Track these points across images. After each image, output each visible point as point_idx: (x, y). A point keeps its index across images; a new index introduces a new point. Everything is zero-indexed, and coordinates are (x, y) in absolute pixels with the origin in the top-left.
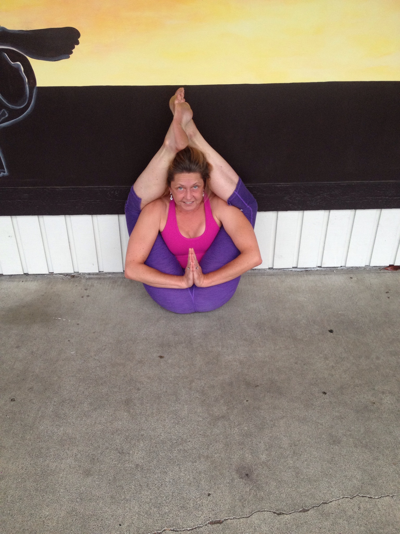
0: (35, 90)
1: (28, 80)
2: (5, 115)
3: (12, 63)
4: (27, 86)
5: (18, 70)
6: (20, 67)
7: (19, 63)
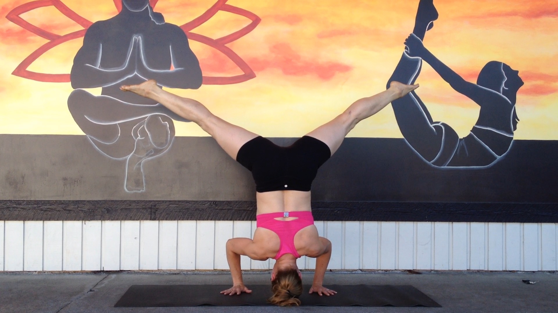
0: (173, 138)
1: (170, 132)
2: (152, 152)
3: (163, 122)
4: (169, 136)
5: (166, 126)
6: (167, 124)
7: (166, 122)
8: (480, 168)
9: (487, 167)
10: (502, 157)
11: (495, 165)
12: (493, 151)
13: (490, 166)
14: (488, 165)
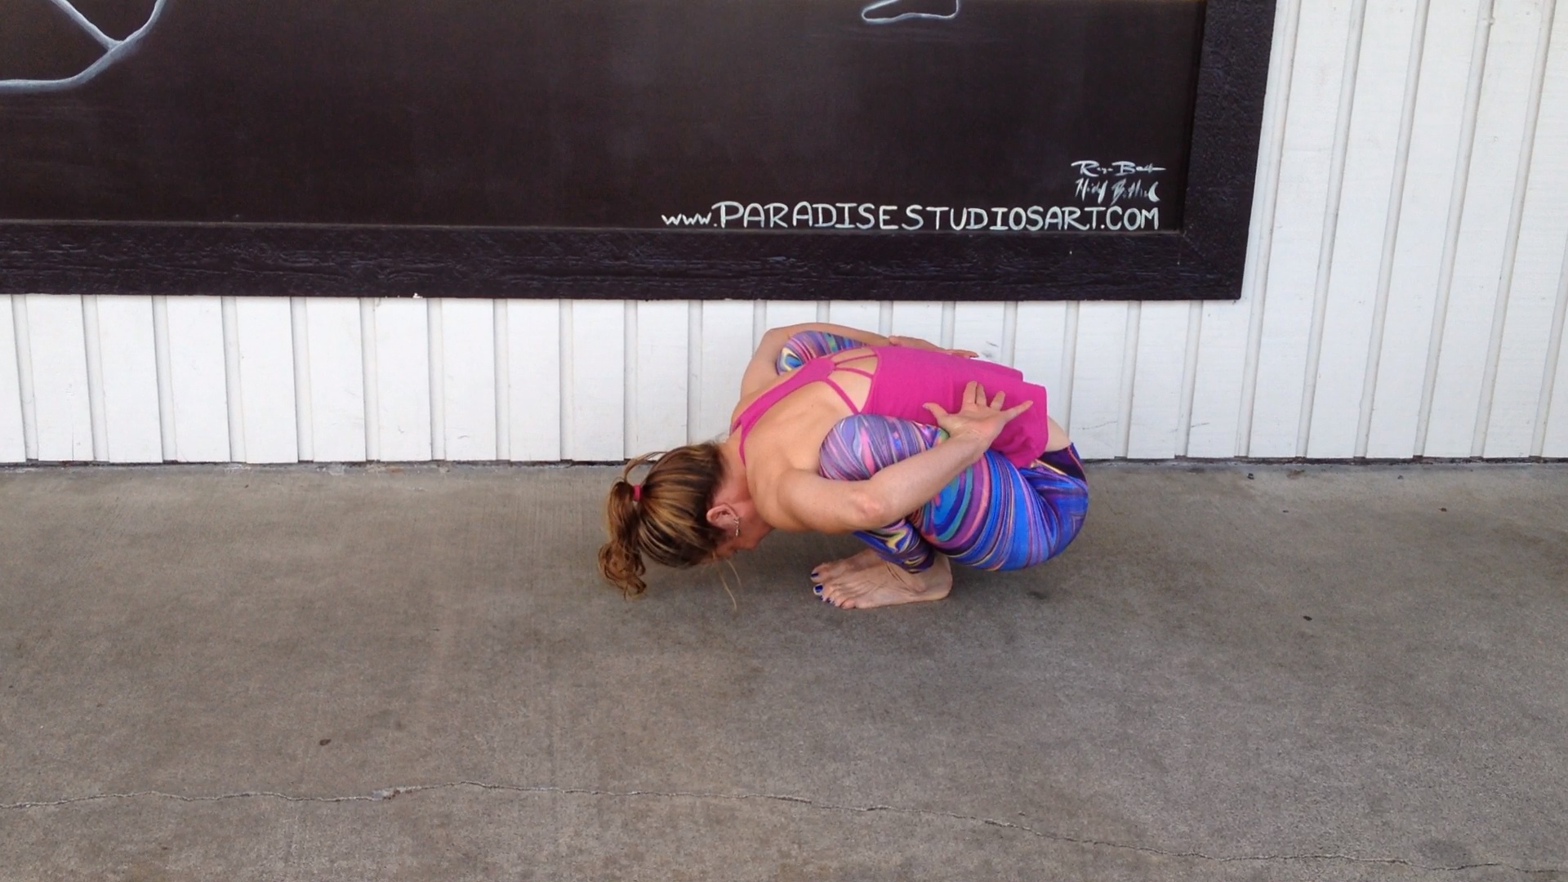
8: (43, 86)
9: (72, 82)
10: (130, 42)
11: (103, 75)
12: (91, 22)
13: (81, 78)
14: (76, 77)
